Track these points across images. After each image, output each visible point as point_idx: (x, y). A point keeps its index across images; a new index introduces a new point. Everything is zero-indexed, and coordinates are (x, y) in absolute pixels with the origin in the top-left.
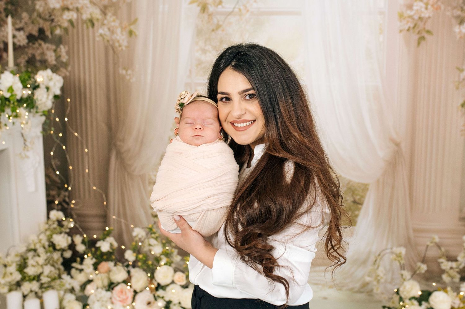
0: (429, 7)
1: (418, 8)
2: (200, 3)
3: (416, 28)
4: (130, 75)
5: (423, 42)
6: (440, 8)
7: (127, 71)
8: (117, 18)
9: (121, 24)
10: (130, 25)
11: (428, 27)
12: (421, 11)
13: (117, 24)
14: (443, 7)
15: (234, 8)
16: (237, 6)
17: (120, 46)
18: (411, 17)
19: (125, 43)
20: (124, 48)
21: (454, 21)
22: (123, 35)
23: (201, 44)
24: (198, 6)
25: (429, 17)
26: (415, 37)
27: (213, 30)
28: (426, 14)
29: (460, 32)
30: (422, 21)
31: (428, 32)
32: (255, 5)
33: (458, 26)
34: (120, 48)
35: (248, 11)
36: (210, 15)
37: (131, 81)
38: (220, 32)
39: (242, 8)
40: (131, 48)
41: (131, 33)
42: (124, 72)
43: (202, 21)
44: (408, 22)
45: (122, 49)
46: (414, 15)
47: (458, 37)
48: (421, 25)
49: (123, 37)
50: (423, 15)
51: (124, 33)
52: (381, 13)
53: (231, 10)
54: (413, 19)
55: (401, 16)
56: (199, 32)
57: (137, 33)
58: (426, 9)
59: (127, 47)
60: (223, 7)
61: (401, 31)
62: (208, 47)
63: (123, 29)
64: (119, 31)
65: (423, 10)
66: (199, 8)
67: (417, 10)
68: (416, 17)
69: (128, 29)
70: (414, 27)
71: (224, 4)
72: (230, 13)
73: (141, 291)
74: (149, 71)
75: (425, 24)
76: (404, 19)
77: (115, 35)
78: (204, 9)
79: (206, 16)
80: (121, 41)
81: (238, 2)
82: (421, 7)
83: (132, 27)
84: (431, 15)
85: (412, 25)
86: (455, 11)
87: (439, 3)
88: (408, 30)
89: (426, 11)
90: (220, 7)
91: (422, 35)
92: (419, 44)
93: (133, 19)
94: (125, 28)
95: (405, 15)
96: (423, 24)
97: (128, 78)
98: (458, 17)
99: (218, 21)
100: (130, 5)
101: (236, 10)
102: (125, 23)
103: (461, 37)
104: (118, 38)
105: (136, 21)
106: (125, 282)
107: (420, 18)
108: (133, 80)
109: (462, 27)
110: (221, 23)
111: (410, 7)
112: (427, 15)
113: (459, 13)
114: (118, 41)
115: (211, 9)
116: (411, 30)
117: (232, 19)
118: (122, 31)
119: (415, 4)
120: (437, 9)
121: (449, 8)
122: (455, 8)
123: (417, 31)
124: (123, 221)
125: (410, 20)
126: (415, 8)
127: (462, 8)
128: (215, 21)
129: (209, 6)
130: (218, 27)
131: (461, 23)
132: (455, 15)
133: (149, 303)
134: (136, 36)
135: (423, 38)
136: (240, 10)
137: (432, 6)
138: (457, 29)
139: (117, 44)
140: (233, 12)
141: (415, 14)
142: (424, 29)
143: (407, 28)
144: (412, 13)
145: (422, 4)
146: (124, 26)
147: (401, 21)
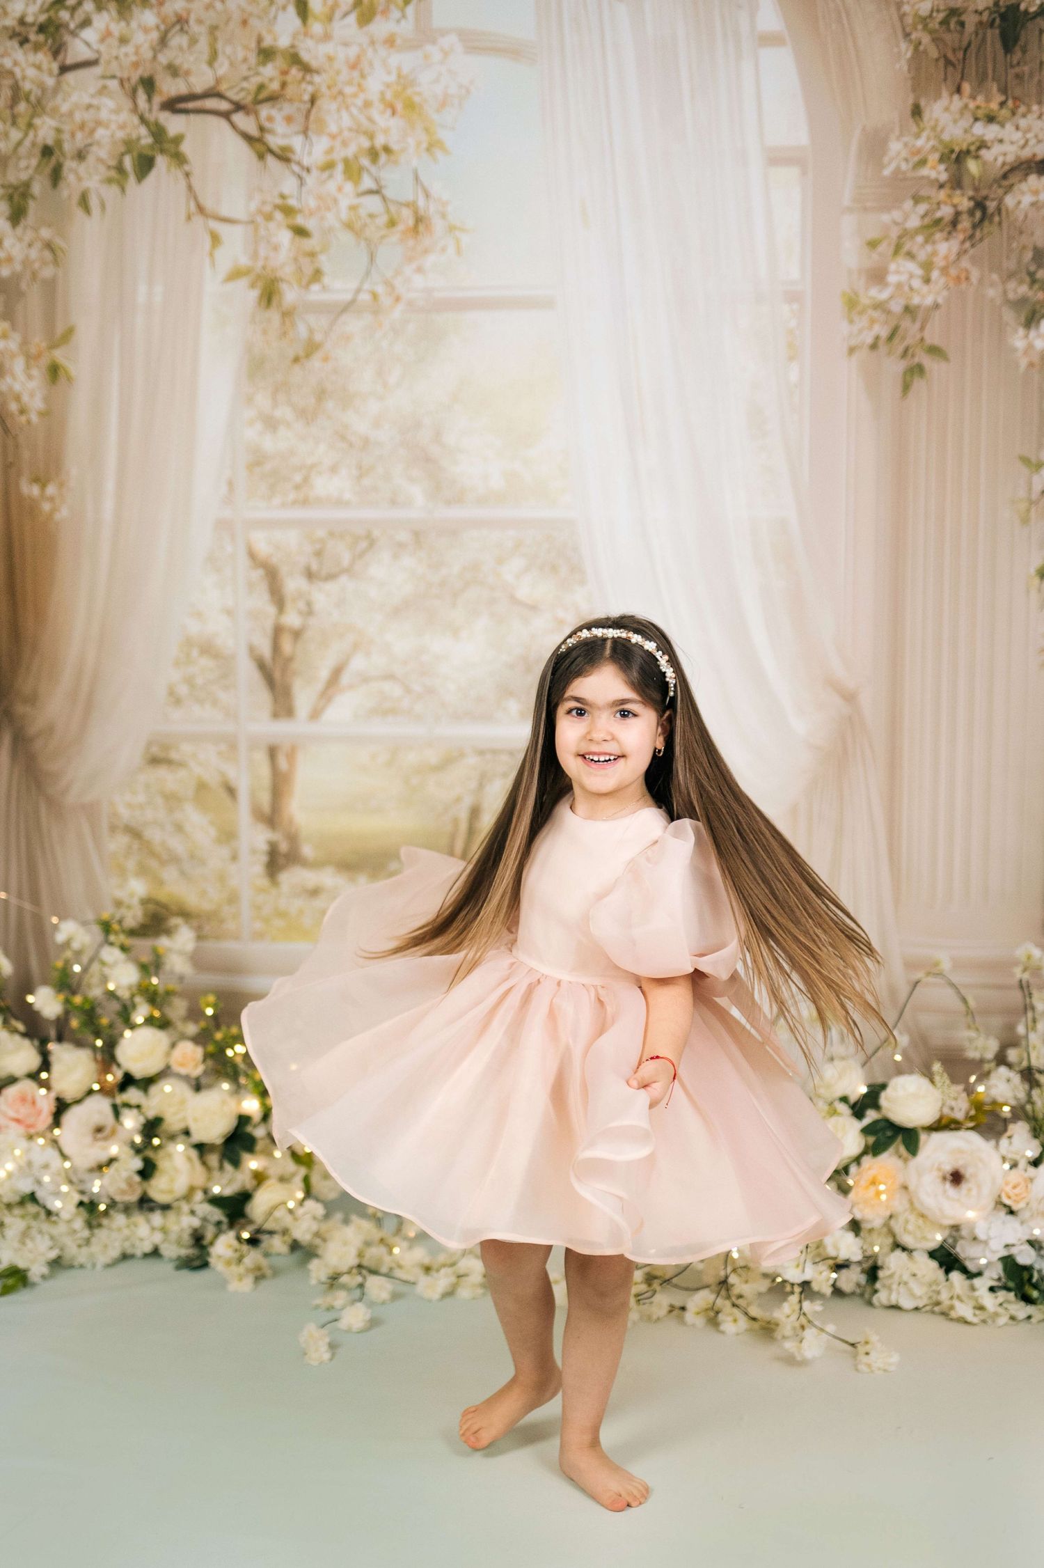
0: (935, 274)
1: (903, 278)
2: (259, 277)
3: (896, 340)
4: (52, 499)
5: (918, 384)
6: (967, 279)
7: (43, 487)
8: (14, 327)
9: (25, 342)
10: (53, 346)
11: (933, 335)
12: (911, 289)
13: (13, 344)
14: (975, 274)
15: (358, 291)
16: (366, 286)
17: (22, 411)
18: (879, 306)
19: (36, 403)
20: (34, 418)
21: (1008, 315)
22: (30, 377)
23: (263, 400)
24: (253, 286)
25: (937, 306)
26: (894, 367)
27: (296, 360)
28: (925, 297)
29: (1030, 347)
30: (914, 320)
31: (934, 351)
32: (419, 281)
33: (1021, 331)
34: (23, 419)
35: (398, 299)
36: (287, 314)
37: (57, 516)
38: (316, 362)
39: (380, 289)
40: (54, 415)
41: (54, 371)
42: (35, 490)
43: (265, 332)
44: (873, 321)
45: (29, 422)
46: (887, 301)
47: (1024, 363)
48: (911, 330)
49: (32, 385)
50: (916, 300)
51: (35, 372)
52: (793, 297)
53: (348, 297)
54: (889, 312)
55: (852, 304)
56: (255, 367)
57: (73, 370)
58: (927, 280)
59: (43, 414)
60: (325, 289)
61: (852, 350)
62: (283, 412)
63: (30, 359)
64: (19, 365)
65: (917, 283)
66: (254, 294)
67: (899, 286)
68: (896, 307)
69: (45, 361)
70: (891, 337)
71: (326, 280)
72: (347, 307)
73: (78, 1102)
74: (110, 486)
75: (922, 329)
76: (861, 313)
77: (9, 379)
78: (269, 294)
79: (274, 316)
80: (25, 398)
81: (368, 273)
82: (911, 276)
83: (59, 355)
84: (940, 301)
85: (884, 332)
86: (1011, 285)
87: (965, 263)
88: (874, 347)
89: (925, 289)
90: (315, 287)
91: (916, 360)
92: (906, 387)
93: (60, 329)
94: (38, 356)
95: (865, 301)
96: (918, 325)
97: (46, 507)
98: (1020, 303)
99: (311, 331)
100: (50, 288)
101: (365, 297)
102: (38, 341)
103: (1031, 365)
104: (17, 387)
105: (69, 333)
106: (33, 1076)
107: (908, 310)
108: (63, 513)
109: (1033, 333)
110: (318, 337)
111: (878, 276)
112: (929, 301)
113: (1024, 289)
114: (18, 398)
115: (290, 295)
116: (883, 348)
117: (353, 325)
118: (28, 367)
119: (893, 267)
120: (958, 279)
121: (995, 277)
122: (1011, 275)
123: (901, 349)
124: (27, 906)
125: (876, 314)
126: (892, 279)
127: (1031, 275)
128: (302, 331)
129: (284, 287)
130: (312, 348)
131: (1030, 321)
132: (1011, 296)
133: (99, 1130)
134: (69, 379)
135: (919, 370)
136: (375, 296)
137: (944, 271)
138: (1019, 339)
139: (13, 407)
140: (353, 301)
141: (891, 298)
142: (922, 339)
143: (869, 340)
144: (884, 295)
145: (911, 267)
146: (33, 350)
147: (851, 322)
